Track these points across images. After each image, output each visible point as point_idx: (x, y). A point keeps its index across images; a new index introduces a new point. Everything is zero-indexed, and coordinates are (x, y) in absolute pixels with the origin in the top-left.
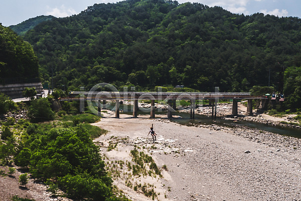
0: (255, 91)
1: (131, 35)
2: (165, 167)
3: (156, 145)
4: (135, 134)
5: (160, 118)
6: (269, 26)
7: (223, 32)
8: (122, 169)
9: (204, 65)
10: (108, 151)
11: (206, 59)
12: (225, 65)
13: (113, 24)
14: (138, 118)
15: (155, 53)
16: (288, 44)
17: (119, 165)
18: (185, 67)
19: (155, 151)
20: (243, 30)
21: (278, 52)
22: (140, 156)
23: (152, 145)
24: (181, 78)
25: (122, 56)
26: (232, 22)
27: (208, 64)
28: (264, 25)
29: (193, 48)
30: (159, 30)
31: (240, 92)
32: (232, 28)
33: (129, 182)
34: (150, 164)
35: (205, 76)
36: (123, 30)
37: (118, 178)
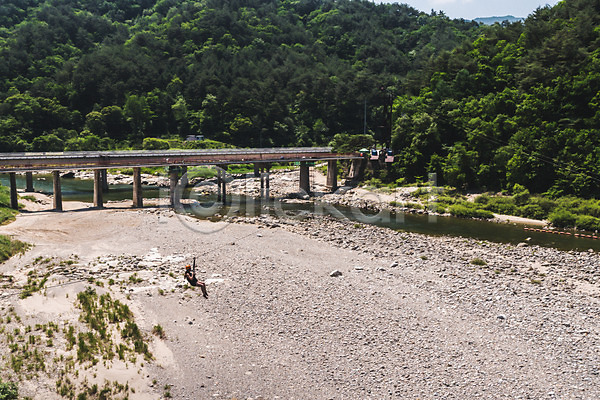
0: (339, 143)
1: (89, 31)
2: (158, 331)
3: (141, 274)
4: (94, 247)
5: (154, 206)
6: (358, 20)
7: (275, 27)
8: (51, 346)
9: (242, 92)
10: (23, 298)
11: (245, 81)
12: (282, 94)
13: (49, 6)
14: (105, 208)
15: (141, 68)
16: (394, 53)
17: (44, 337)
18: (204, 98)
19: (137, 289)
20: (313, 24)
21: (377, 69)
22: (100, 307)
23: (131, 274)
24: (197, 120)
25: (71, 76)
26: (293, 9)
27: (249, 91)
28: (350, 16)
29: (219, 58)
30: (151, 21)
31: (311, 146)
32: (293, 21)
33: (68, 381)
34: (123, 325)
35: (244, 116)
36: (72, 18)
37: (40, 373)
